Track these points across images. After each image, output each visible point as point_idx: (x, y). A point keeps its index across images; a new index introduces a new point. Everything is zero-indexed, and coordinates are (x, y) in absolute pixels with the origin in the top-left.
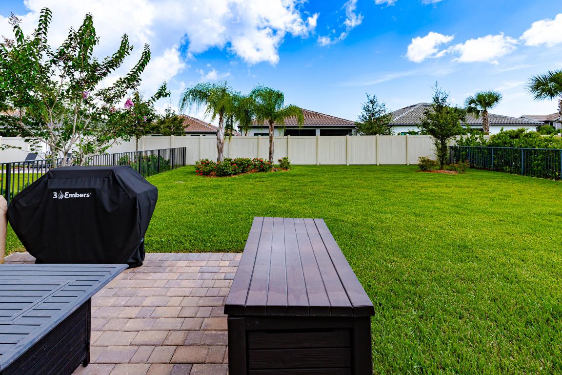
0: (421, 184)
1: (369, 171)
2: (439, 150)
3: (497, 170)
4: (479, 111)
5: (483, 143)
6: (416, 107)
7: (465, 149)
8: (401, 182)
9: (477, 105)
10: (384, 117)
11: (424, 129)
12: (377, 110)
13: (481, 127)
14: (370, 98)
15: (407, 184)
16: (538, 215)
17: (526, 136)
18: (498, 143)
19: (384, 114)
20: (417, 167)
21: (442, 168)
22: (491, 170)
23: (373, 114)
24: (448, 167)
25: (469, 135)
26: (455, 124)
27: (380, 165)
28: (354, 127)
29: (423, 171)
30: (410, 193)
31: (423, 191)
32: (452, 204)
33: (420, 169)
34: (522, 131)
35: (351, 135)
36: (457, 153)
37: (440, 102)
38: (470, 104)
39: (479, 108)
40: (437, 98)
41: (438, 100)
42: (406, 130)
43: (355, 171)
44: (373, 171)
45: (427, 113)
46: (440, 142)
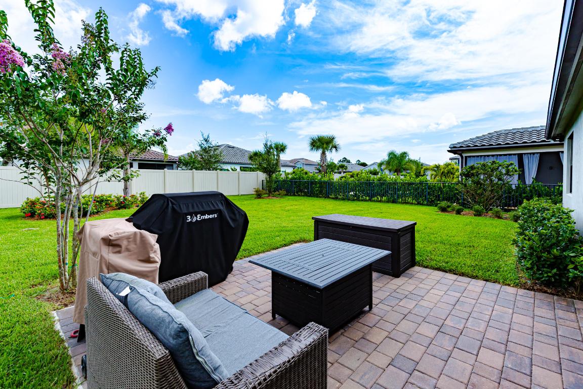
21: (269, 196)
28: (175, 162)
41: (267, 145)
46: (269, 176)
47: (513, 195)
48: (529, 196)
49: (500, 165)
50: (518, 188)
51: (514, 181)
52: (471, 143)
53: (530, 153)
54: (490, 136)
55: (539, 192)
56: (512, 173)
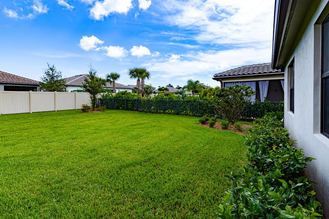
0: (81, 120)
1: (48, 116)
2: (92, 100)
3: (117, 109)
4: (111, 81)
5: (112, 97)
6: (82, 76)
7: (105, 99)
8: (69, 121)
9: (110, 78)
10: (61, 80)
11: (84, 89)
12: (55, 75)
13: (112, 89)
14: (50, 66)
15: (72, 121)
16: (126, 127)
17: (127, 94)
18: (118, 97)
19: (61, 78)
20: (80, 110)
21: (94, 110)
22: (115, 109)
23: (53, 78)
24: (97, 109)
25: (107, 93)
26: (100, 87)
27: (57, 111)
28: (38, 85)
29: (84, 112)
30: (73, 126)
31: (81, 124)
32: (94, 128)
33: (82, 111)
34: (126, 92)
35: (36, 91)
36: (101, 102)
37: (93, 74)
38: (108, 77)
39: (112, 80)
40: (91, 72)
41: (92, 73)
42: (76, 89)
43: (36, 117)
44: (51, 115)
45: (86, 80)
46: (93, 96)
47: (252, 110)
48: (262, 110)
49: (242, 89)
50: (255, 105)
51: (253, 99)
52: (227, 73)
53: (263, 81)
54: (239, 69)
55: (269, 107)
56: (249, 94)
